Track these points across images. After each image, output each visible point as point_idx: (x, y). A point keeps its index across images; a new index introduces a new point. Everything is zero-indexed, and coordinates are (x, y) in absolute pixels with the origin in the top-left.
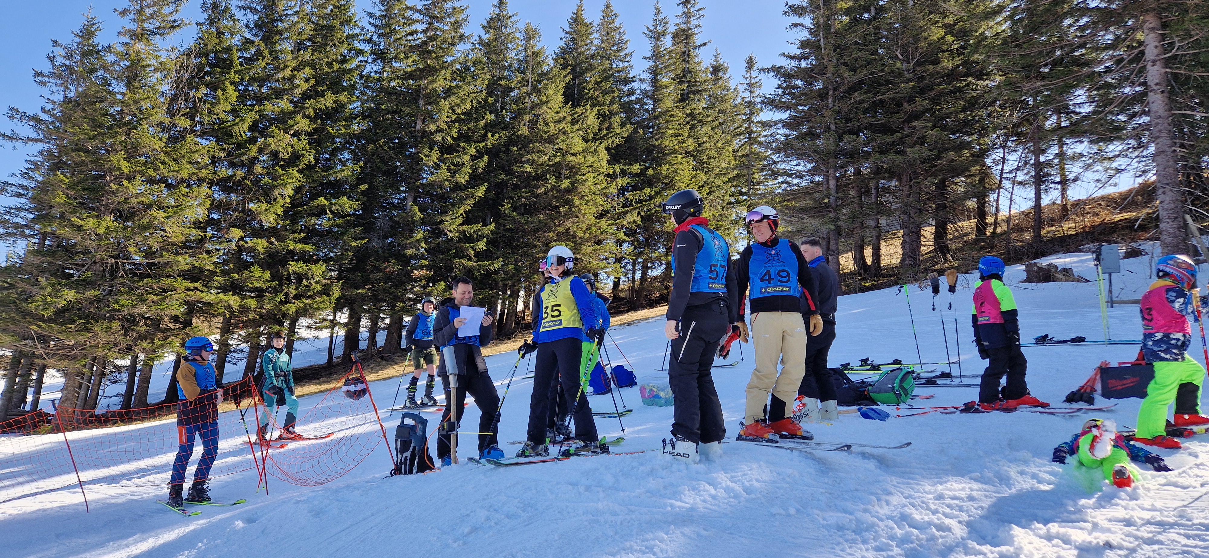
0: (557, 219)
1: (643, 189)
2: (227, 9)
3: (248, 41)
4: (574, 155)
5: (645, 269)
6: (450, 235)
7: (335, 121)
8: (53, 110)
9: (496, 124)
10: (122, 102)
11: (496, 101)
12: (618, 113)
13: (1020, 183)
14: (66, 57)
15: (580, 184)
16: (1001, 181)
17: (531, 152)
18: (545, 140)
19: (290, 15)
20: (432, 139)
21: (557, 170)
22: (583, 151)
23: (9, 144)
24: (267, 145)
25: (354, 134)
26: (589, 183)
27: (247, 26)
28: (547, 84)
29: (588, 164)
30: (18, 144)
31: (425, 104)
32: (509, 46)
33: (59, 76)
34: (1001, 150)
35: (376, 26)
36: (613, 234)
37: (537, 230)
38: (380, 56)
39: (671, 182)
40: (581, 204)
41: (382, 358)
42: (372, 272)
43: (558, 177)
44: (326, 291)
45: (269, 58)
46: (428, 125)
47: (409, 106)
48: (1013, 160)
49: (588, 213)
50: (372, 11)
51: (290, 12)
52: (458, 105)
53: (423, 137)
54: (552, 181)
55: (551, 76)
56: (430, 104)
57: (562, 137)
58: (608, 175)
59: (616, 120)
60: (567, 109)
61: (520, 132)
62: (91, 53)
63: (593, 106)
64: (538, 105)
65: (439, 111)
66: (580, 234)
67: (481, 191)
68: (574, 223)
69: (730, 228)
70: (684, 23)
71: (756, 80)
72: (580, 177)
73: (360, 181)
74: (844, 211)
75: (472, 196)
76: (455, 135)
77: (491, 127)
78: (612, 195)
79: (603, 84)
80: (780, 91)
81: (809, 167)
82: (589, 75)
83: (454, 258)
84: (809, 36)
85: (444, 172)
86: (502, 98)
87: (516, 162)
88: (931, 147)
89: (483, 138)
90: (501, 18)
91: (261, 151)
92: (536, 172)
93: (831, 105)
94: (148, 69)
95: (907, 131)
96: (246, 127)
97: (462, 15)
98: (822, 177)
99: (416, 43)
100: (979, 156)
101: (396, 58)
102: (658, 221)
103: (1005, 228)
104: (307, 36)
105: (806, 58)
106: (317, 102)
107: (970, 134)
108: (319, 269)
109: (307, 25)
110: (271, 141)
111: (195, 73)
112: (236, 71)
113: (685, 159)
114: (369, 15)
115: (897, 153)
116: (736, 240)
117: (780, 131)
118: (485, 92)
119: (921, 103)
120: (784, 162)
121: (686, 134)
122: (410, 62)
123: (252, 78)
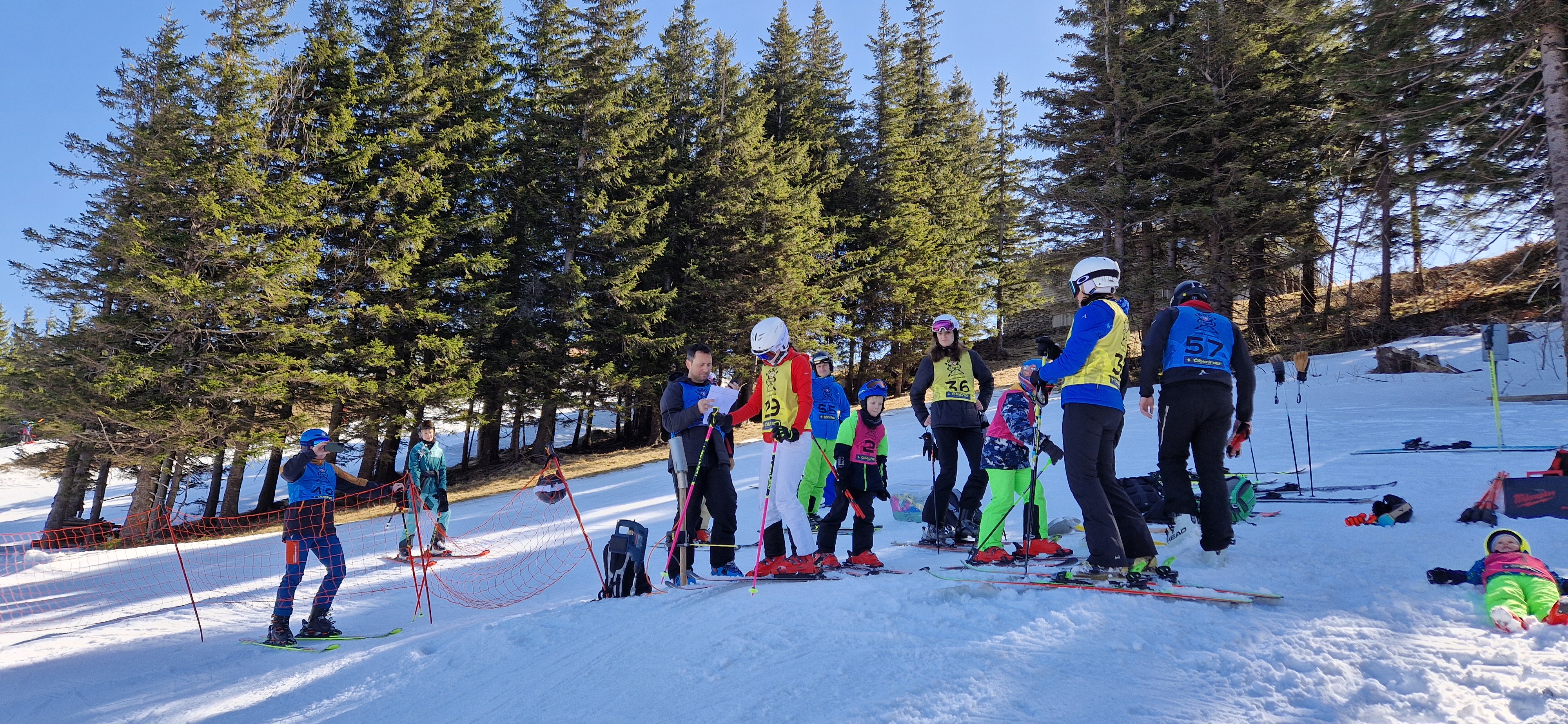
0: (755, 284)
1: (867, 247)
2: (342, 11)
3: (367, 53)
4: (777, 202)
5: (867, 350)
6: (621, 303)
7: (475, 156)
8: (122, 137)
9: (679, 162)
10: (213, 130)
11: (679, 133)
12: (833, 148)
13: (1363, 244)
14: (140, 71)
15: (786, 239)
16: (1336, 242)
17: (724, 199)
18: (741, 183)
19: (422, 20)
20: (599, 181)
21: (756, 221)
22: (790, 197)
23: (66, 180)
24: (390, 186)
25: (500, 173)
26: (797, 239)
27: (367, 34)
28: (744, 111)
29: (796, 214)
30: (78, 181)
31: (589, 135)
32: (696, 61)
33: (130, 95)
34: (1336, 201)
35: (527, 35)
36: (827, 305)
37: (729, 299)
38: (532, 73)
39: (901, 238)
40: (786, 266)
41: (533, 460)
42: (521, 350)
43: (757, 230)
44: (462, 374)
45: (393, 76)
46: (593, 163)
47: (568, 138)
48: (1352, 214)
49: (795, 278)
50: (522, 15)
51: (420, 16)
52: (632, 137)
53: (586, 177)
54: (750, 236)
55: (748, 100)
56: (595, 135)
57: (764, 179)
58: (822, 230)
59: (831, 158)
60: (770, 144)
61: (709, 173)
62: (170, 65)
63: (803, 140)
64: (732, 138)
65: (609, 144)
66: (786, 304)
67: (660, 248)
68: (778, 290)
69: (974, 300)
70: (917, 33)
71: (1009, 106)
72: (785, 231)
73: (507, 233)
74: (1134, 278)
75: (649, 254)
76: (628, 175)
77: (673, 165)
78: (826, 256)
79: (815, 110)
80: (1048, 122)
81: (1085, 220)
82: (797, 100)
83: (625, 333)
84: (1087, 51)
85: (613, 225)
86: (687, 128)
87: (704, 211)
88: (1248, 196)
89: (663, 179)
90: (686, 26)
91: (383, 193)
92: (729, 223)
93: (1118, 141)
94: (245, 87)
95: (1217, 175)
96: (366, 162)
97: (638, 22)
98: (1102, 234)
99: (578, 57)
100: (1306, 210)
101: (553, 77)
102: (883, 290)
103: (1341, 303)
104: (441, 47)
105: (1082, 80)
106: (454, 131)
107: (1297, 180)
108: (456, 345)
109: (443, 33)
110: (398, 180)
111: (303, 93)
112: (354, 91)
113: (920, 210)
114: (519, 20)
115: (1204, 203)
116: (984, 315)
117: (1049, 174)
118: (666, 120)
119: (1236, 138)
120: (1055, 214)
121: (922, 177)
122: (569, 81)
123: (373, 100)
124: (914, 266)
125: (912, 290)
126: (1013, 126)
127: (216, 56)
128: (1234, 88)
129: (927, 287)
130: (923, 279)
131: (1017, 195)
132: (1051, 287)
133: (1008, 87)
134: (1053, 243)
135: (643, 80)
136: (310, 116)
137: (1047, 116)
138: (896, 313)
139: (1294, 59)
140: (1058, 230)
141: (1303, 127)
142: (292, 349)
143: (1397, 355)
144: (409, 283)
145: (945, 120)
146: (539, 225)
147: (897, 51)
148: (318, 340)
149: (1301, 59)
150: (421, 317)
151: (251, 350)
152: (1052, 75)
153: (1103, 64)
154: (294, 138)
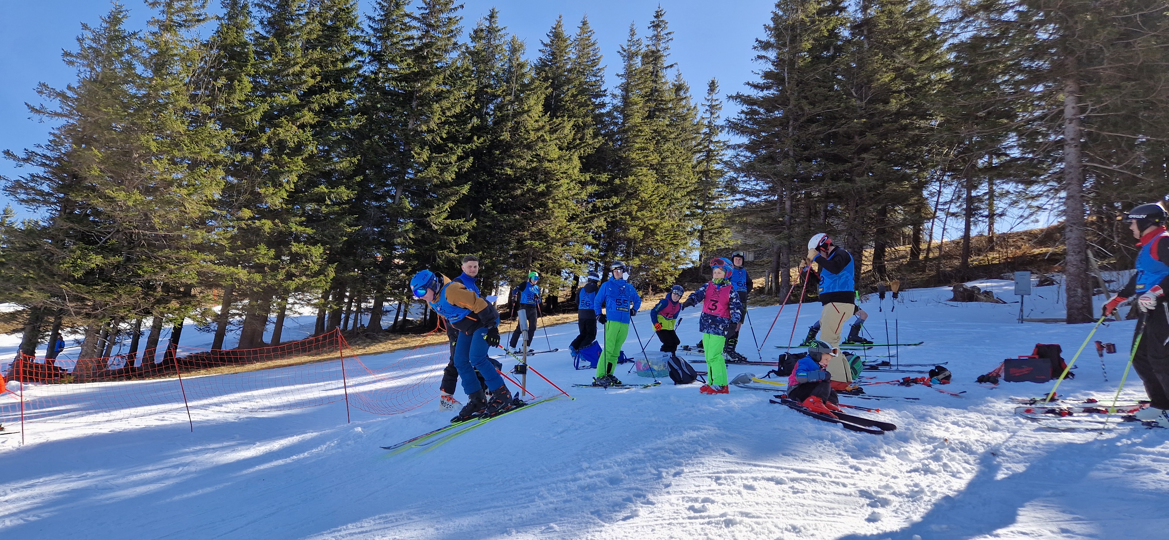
0: (531, 219)
1: (611, 197)
2: (245, 6)
3: (261, 37)
4: (550, 161)
6: (436, 228)
8: (79, 88)
9: (481, 128)
10: (150, 87)
11: (482, 107)
12: (590, 124)
13: (953, 214)
14: (94, 40)
15: (555, 188)
16: (936, 212)
17: (512, 157)
18: (524, 146)
20: (423, 139)
21: (533, 174)
22: (559, 158)
23: (36, 117)
24: (274, 134)
26: (562, 189)
27: (261, 23)
28: (529, 95)
29: (562, 170)
30: (45, 117)
31: (418, 106)
32: (497, 57)
33: (86, 58)
34: (938, 183)
35: (375, 30)
36: (582, 236)
38: (377, 57)
39: (635, 192)
40: (554, 207)
41: (367, 337)
42: (363, 257)
43: (535, 181)
44: (321, 272)
45: (280, 55)
46: (420, 125)
47: (403, 107)
48: (948, 193)
49: (560, 216)
50: (372, 15)
51: (301, 12)
52: (449, 109)
53: (414, 136)
54: (529, 184)
55: (532, 87)
56: (422, 105)
57: (541, 144)
58: (580, 182)
59: (590, 131)
60: (546, 118)
61: (502, 137)
62: (117, 38)
63: (569, 117)
64: (519, 113)
65: (431, 113)
66: (552, 234)
67: (465, 189)
68: (547, 224)
69: (686, 238)
70: (654, 45)
71: (717, 102)
72: (555, 182)
73: (356, 173)
74: (797, 229)
75: (457, 193)
76: (444, 136)
77: (478, 130)
78: (583, 201)
79: (579, 97)
80: (743, 116)
81: (766, 187)
82: (566, 88)
83: (438, 249)
84: (772, 68)
85: (433, 170)
86: (487, 104)
87: (497, 165)
88: (877, 177)
89: (469, 140)
90: (491, 31)
91: (269, 140)
92: (515, 174)
93: (791, 134)
94: (176, 58)
95: (856, 162)
96: (258, 116)
97: (456, 26)
98: (776, 197)
99: (412, 48)
100: (917, 188)
101: (392, 61)
102: (621, 228)
103: (937, 254)
104: (315, 36)
105: (768, 88)
106: (322, 98)
107: (911, 167)
108: (317, 251)
109: (316, 26)
110: (280, 130)
111: (216, 64)
112: (252, 65)
113: (649, 172)
114: (370, 18)
115: (847, 180)
116: (691, 250)
117: (743, 154)
118: (473, 97)
119: (871, 138)
120: (745, 181)
121: (652, 149)
122: (404, 65)
123: (265, 72)
124: (644, 212)
125: (640, 230)
126: (718, 117)
127: (154, 34)
128: (871, 101)
129: (652, 228)
130: (649, 222)
131: (718, 167)
132: (740, 232)
133: (718, 89)
134: (742, 202)
135: (458, 68)
136: (222, 81)
137: (743, 112)
138: (629, 245)
139: (913, 84)
140: (747, 192)
141: (917, 132)
142: (200, 248)
143: (965, 290)
144: (286, 205)
145: (671, 109)
146: (378, 168)
147: (640, 58)
148: (221, 242)
149: (918, 84)
150: (294, 229)
151: (170, 247)
152: (748, 84)
153: (783, 79)
154: (208, 96)
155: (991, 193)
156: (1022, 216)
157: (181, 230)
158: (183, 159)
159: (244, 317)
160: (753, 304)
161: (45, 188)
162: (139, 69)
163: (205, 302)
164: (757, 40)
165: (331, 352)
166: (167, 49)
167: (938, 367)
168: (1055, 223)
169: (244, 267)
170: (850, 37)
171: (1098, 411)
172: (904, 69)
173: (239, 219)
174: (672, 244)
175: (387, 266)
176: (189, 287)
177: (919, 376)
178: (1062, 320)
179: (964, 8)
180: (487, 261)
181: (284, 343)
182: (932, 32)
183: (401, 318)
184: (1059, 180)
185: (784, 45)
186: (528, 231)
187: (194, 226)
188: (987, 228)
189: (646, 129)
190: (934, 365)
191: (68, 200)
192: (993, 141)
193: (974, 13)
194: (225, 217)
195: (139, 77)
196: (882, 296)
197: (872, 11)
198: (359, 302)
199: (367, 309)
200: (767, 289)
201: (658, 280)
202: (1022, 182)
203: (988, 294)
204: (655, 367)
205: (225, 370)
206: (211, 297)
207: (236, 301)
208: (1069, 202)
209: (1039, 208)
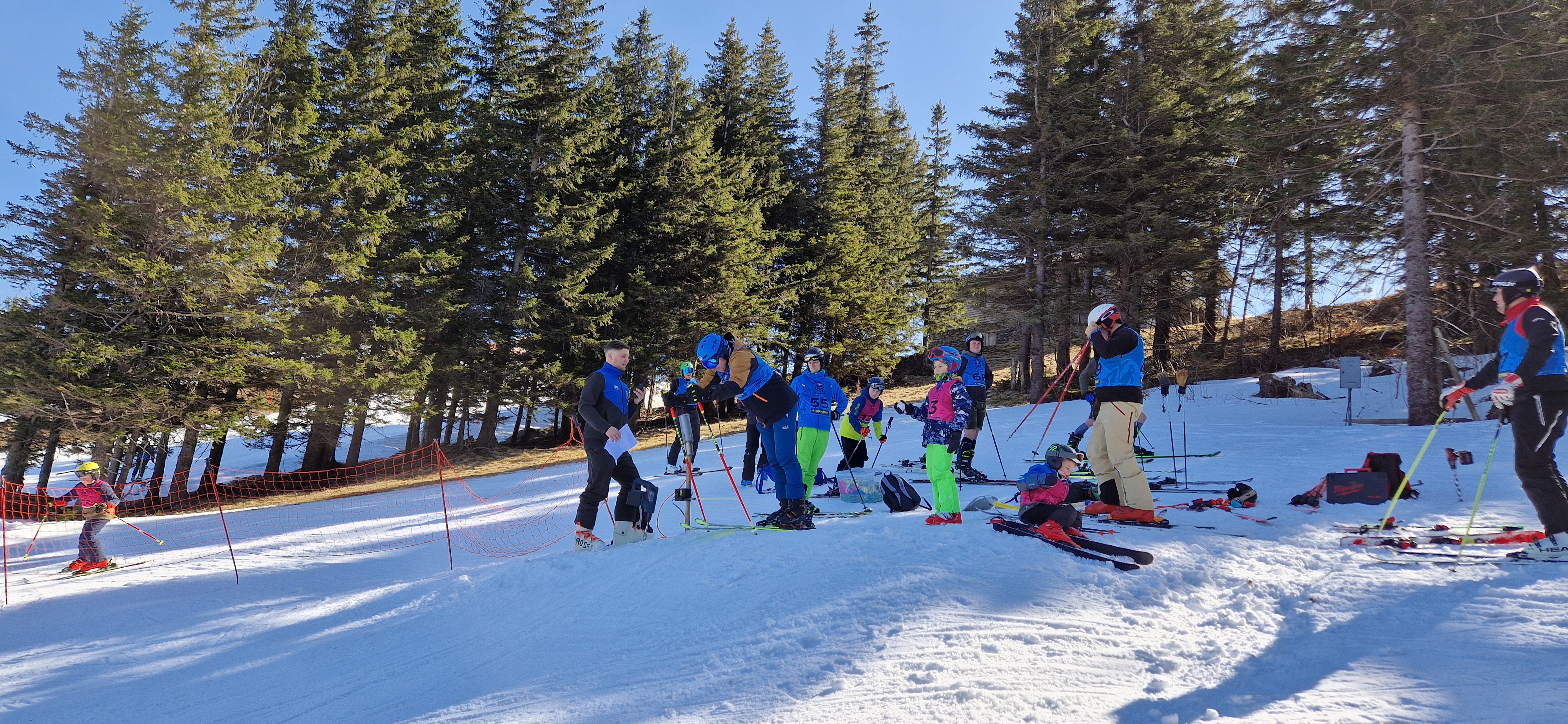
0: (697, 292)
1: (804, 262)
2: (307, 8)
3: (330, 49)
6: (569, 305)
7: (433, 156)
8: (82, 119)
9: (629, 171)
10: (178, 118)
11: (630, 143)
12: (777, 165)
13: (1258, 282)
14: (102, 55)
15: (729, 251)
16: (1235, 278)
17: (672, 209)
18: (688, 194)
19: (385, 20)
20: (551, 185)
21: (700, 231)
22: (734, 210)
23: (24, 159)
24: (349, 180)
25: (455, 173)
26: (738, 251)
27: (331, 31)
28: (693, 125)
29: (739, 226)
30: (35, 160)
31: (543, 141)
32: (649, 75)
33: (91, 78)
34: (1238, 241)
35: (483, 39)
36: (766, 315)
37: (672, 305)
38: (487, 76)
39: (837, 255)
40: (728, 276)
42: (471, 345)
43: (701, 241)
44: (414, 365)
45: (357, 73)
46: (547, 167)
47: (523, 143)
48: (1251, 253)
49: (736, 287)
50: (479, 19)
51: (384, 16)
52: (585, 145)
53: (539, 181)
54: (695, 245)
55: (698, 115)
56: (549, 141)
57: (709, 192)
58: (763, 242)
59: (776, 174)
60: (717, 157)
61: (657, 183)
62: (133, 51)
63: (748, 156)
64: (680, 150)
65: (562, 150)
66: (725, 311)
67: (608, 253)
68: (719, 299)
69: (905, 316)
70: (862, 58)
71: (945, 134)
72: (729, 243)
73: (460, 232)
74: (1052, 303)
75: (597, 257)
76: (580, 181)
77: (625, 174)
78: (767, 267)
79: (761, 128)
80: (979, 153)
81: (1010, 247)
82: (743, 116)
83: (572, 333)
84: (1018, 88)
85: (565, 227)
86: (638, 138)
87: (651, 220)
88: (1156, 234)
89: (613, 187)
90: (641, 40)
91: (342, 189)
92: (675, 232)
93: (1043, 176)
94: (213, 78)
95: (1130, 212)
96: (327, 156)
97: (594, 34)
98: (1025, 261)
99: (534, 63)
100: (1211, 247)
101: (508, 81)
102: (818, 303)
103: (1237, 335)
104: (404, 48)
105: (1012, 115)
106: (413, 131)
107: (1202, 220)
108: (408, 337)
109: (405, 35)
110: (357, 175)
111: (269, 87)
112: (318, 87)
113: (856, 228)
114: (477, 23)
115: (1118, 237)
116: (912, 332)
117: (979, 203)
118: (618, 130)
119: (1148, 180)
120: (983, 240)
121: (859, 197)
122: (523, 86)
123: (336, 97)
124: (849, 282)
125: (844, 305)
126: (947, 153)
127: (184, 46)
128: (1149, 133)
129: (859, 302)
130: (856, 295)
131: (947, 221)
132: (976, 307)
133: (945, 116)
134: (979, 267)
135: (597, 90)
136: (277, 110)
137: (979, 147)
138: (829, 326)
139: (1204, 109)
140: (985, 255)
141: (1209, 173)
142: (249, 335)
143: (1276, 382)
144: (365, 275)
145: (884, 143)
146: (490, 225)
147: (842, 76)
148: (277, 327)
149: (1210, 109)
150: (376, 309)
151: (207, 334)
152: (986, 109)
153: (1032, 104)
154: (258, 130)
155: (1308, 253)
156: (1348, 284)
157: (222, 311)
158: (225, 215)
159: (309, 428)
160: (996, 403)
161: (36, 255)
162: (164, 93)
163: (257, 407)
164: (997, 52)
165: (428, 473)
166: (202, 67)
167: (1239, 485)
168: (1392, 293)
169: (309, 360)
170: (1119, 48)
171: (1450, 542)
172: (1192, 89)
173: (302, 295)
174: (887, 324)
175: (503, 357)
176: (234, 387)
177: (1215, 497)
178: (1403, 421)
179: (1268, 8)
180: (639, 349)
181: (364, 462)
182: (1228, 40)
183: (522, 426)
184: (1397, 235)
185: (1033, 58)
186: (693, 308)
187: (240, 306)
188: (1304, 299)
189: (852, 171)
190: (1234, 482)
191: (67, 272)
192: (1309, 183)
193: (1282, 14)
194: (283, 293)
195: (164, 104)
196: (1165, 392)
197: (1149, 13)
198: (466, 406)
199: (477, 416)
200: (1013, 382)
201: (869, 372)
202: (1348, 238)
203: (1305, 388)
204: (865, 490)
205: (284, 499)
206: (264, 401)
207: (298, 406)
208: (1410, 263)
209: (1372, 273)
